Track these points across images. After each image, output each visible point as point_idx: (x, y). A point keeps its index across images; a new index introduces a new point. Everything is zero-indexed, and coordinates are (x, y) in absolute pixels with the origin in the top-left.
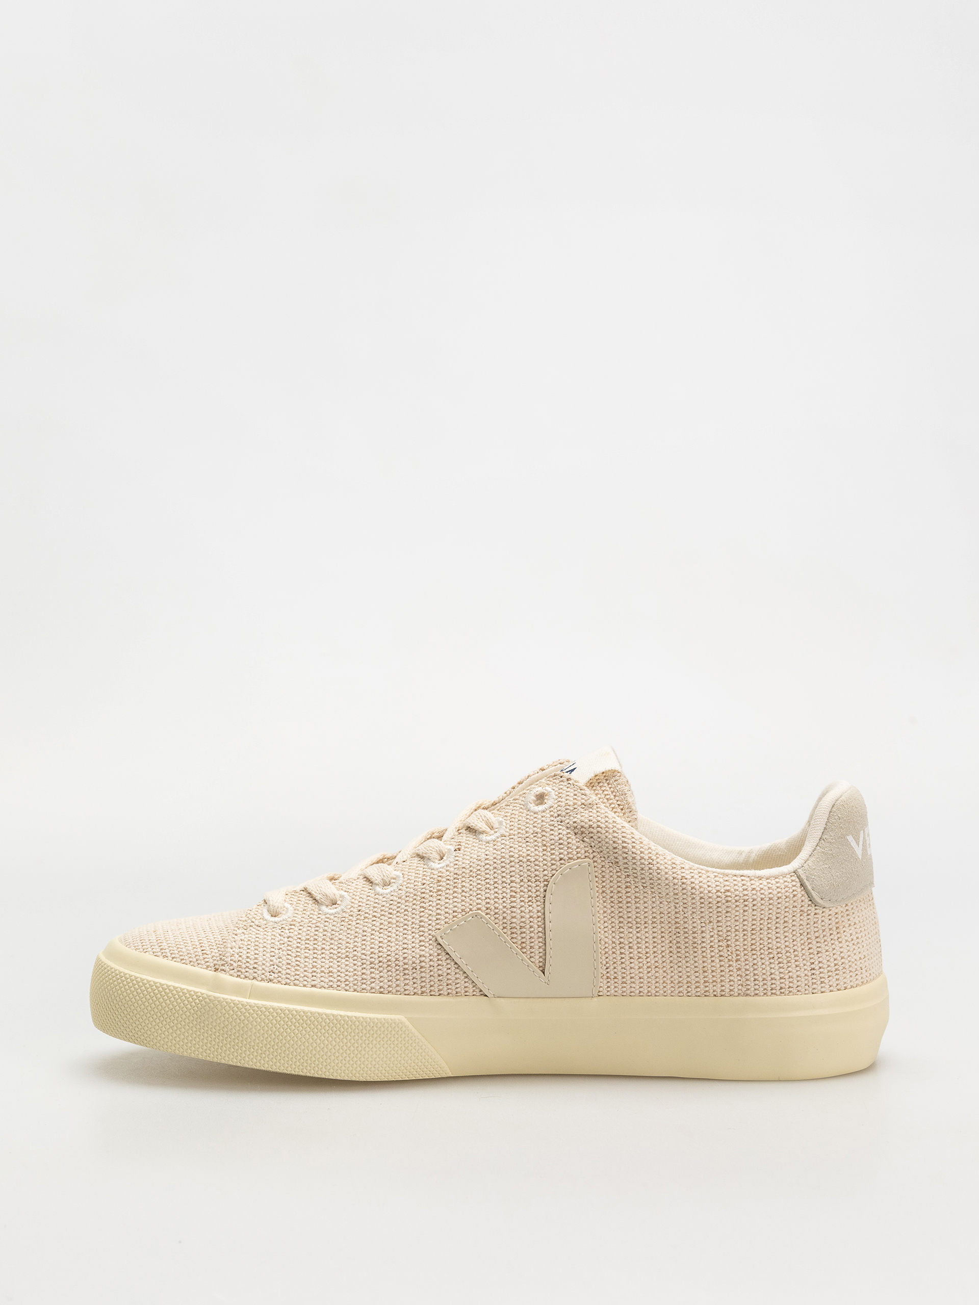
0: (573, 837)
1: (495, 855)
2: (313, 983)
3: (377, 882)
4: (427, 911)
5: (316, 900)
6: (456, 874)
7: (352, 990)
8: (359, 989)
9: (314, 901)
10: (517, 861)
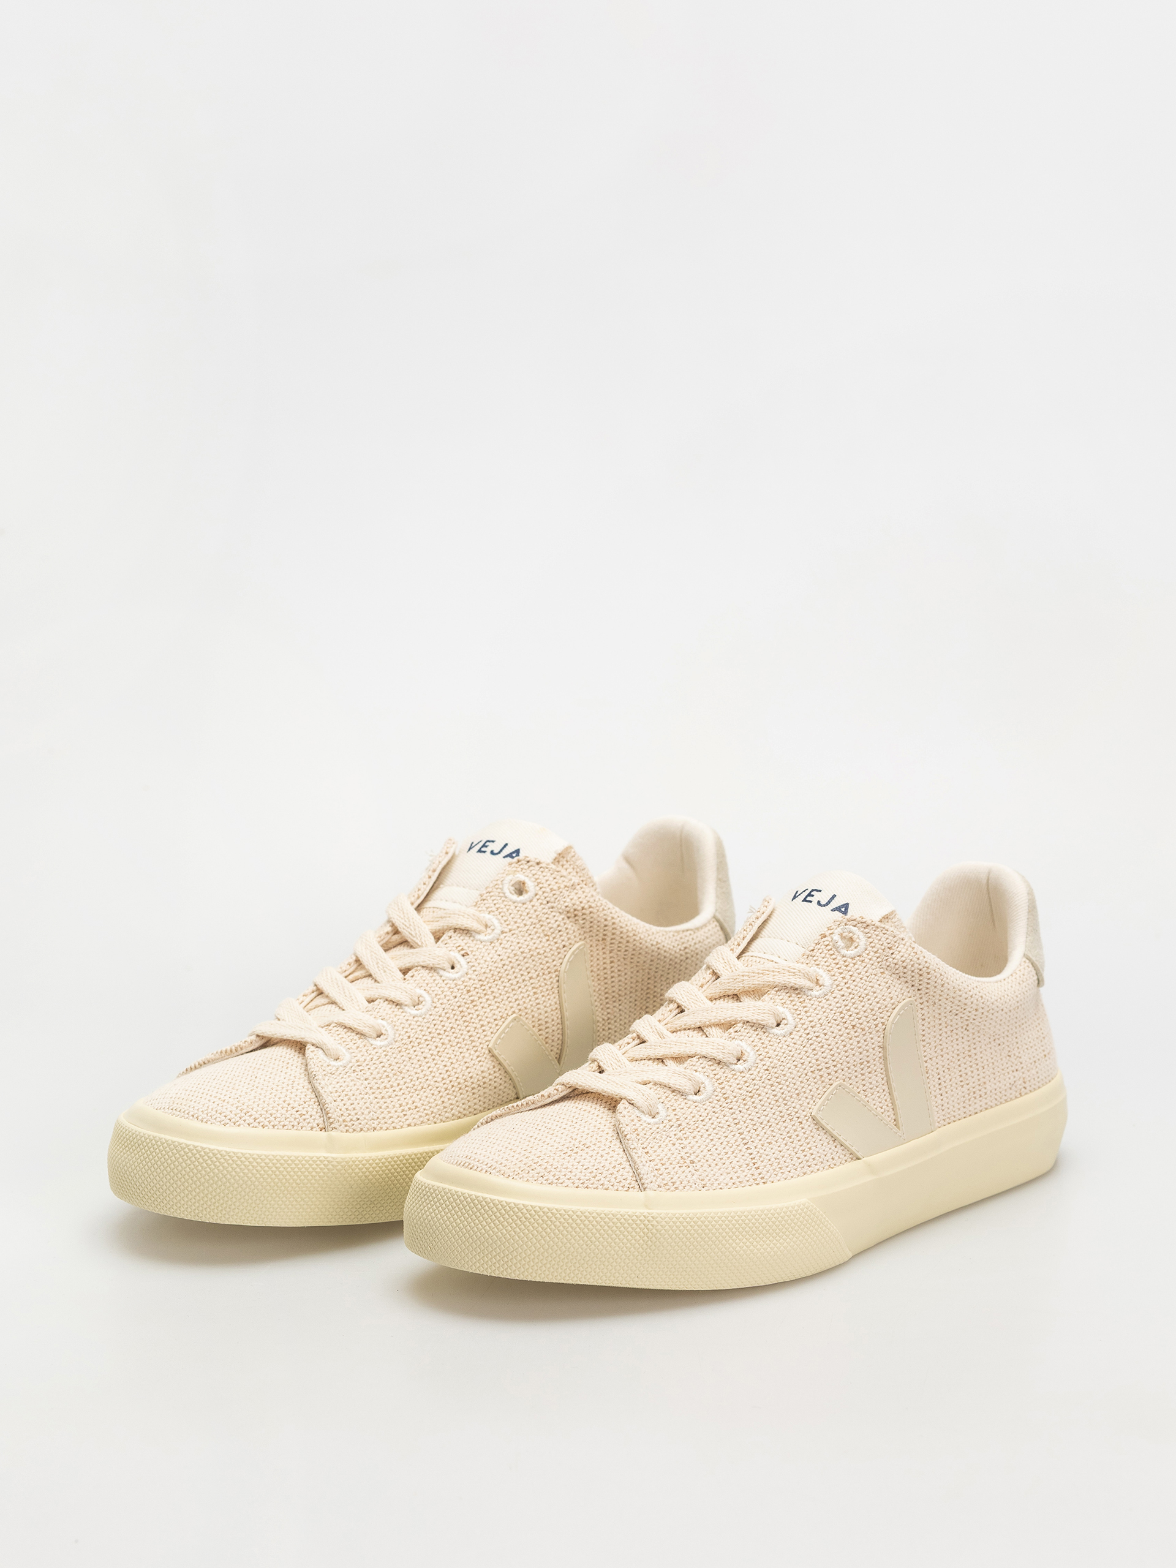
0: (568, 922)
1: (507, 954)
2: (408, 1122)
3: (406, 1003)
4: (471, 1024)
5: (361, 1034)
6: (481, 980)
7: (439, 1121)
8: (444, 1119)
9: (358, 1036)
10: (529, 956)
